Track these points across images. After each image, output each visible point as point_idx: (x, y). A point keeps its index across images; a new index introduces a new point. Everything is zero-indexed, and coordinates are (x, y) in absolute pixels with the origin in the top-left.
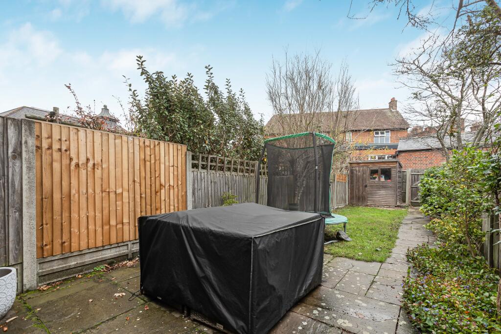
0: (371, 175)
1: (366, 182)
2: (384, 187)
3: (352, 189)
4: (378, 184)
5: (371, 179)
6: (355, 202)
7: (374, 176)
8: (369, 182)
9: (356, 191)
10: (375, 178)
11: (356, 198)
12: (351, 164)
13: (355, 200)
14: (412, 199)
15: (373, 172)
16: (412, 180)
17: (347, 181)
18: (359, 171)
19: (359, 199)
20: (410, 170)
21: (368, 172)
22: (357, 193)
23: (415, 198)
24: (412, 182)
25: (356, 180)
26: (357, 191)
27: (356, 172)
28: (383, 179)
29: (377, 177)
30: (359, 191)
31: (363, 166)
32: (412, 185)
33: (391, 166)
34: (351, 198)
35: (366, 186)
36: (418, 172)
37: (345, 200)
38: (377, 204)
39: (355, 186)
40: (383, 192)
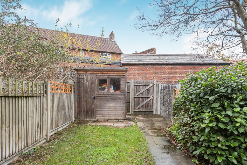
0: (100, 86)
1: (94, 94)
2: (113, 99)
3: (78, 102)
4: (107, 96)
5: (100, 89)
6: (83, 117)
7: (103, 87)
8: (98, 93)
9: (83, 104)
10: (103, 89)
11: (84, 112)
12: (77, 70)
13: (83, 115)
14: (134, 109)
15: (103, 82)
16: (135, 90)
17: (73, 92)
18: (87, 80)
19: (87, 112)
20: (133, 81)
21: (97, 82)
22: (85, 107)
23: (137, 108)
24: (135, 93)
25: (84, 90)
26: (85, 104)
27: (84, 81)
28: (112, 90)
29: (107, 88)
30: (87, 103)
31: (91, 75)
32: (135, 95)
33: (120, 75)
34: (78, 112)
35: (95, 98)
36: (140, 83)
37: (71, 117)
38: (107, 118)
39: (82, 98)
40: (112, 104)
